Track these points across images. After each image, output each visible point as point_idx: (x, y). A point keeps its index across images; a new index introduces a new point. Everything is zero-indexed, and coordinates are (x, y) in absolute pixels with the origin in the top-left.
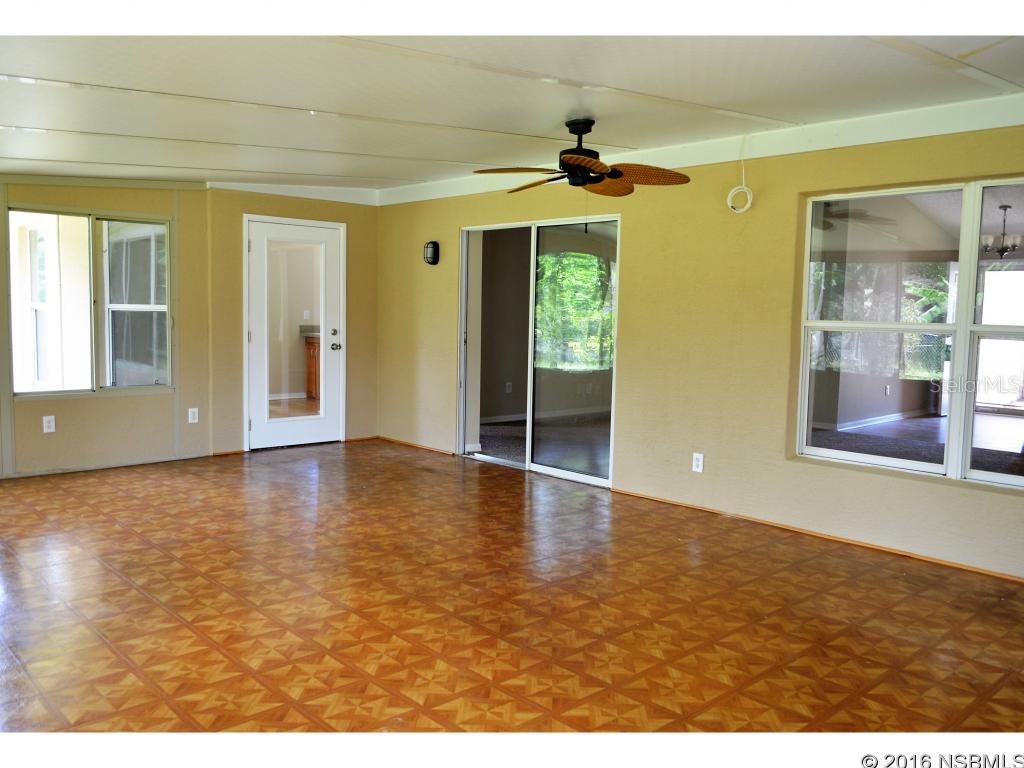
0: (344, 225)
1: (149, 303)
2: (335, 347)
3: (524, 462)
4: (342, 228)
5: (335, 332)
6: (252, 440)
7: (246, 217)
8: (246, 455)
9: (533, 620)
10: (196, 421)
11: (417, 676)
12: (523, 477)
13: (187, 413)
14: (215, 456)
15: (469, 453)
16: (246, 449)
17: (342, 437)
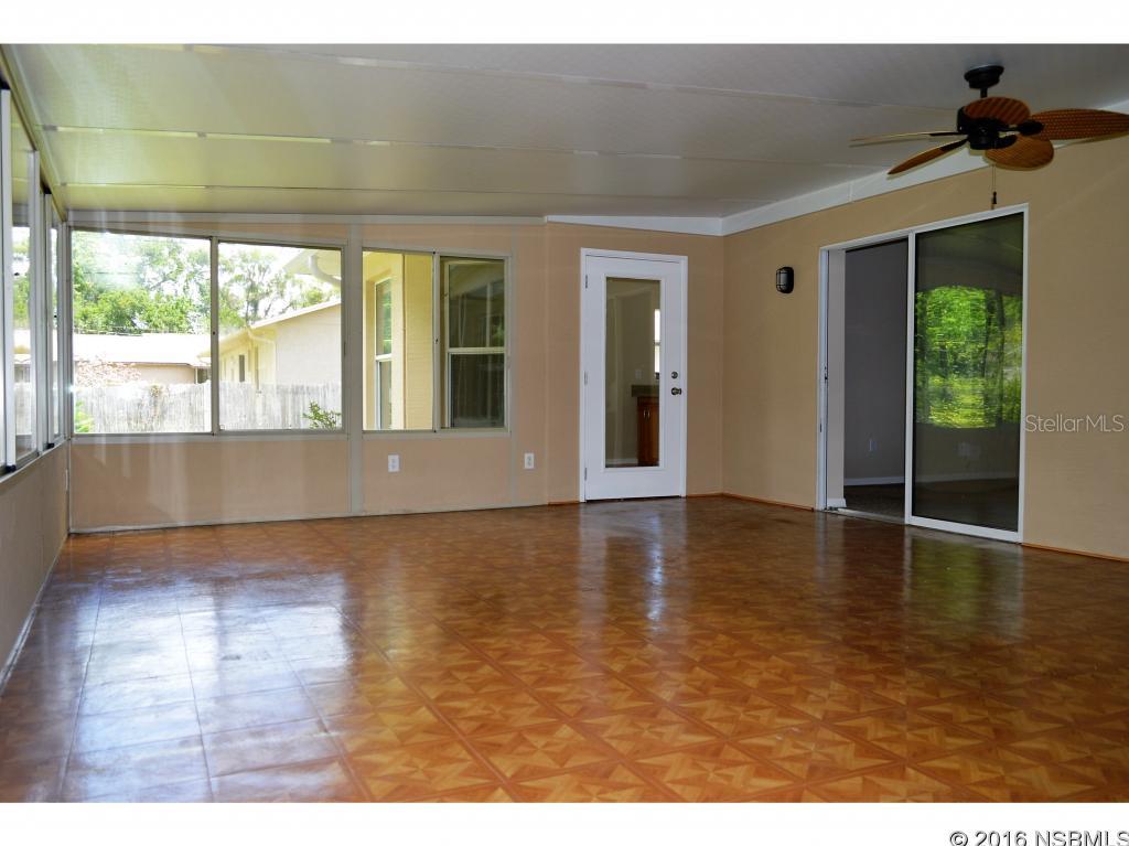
0: (686, 257)
1: (484, 346)
2: (676, 391)
3: (903, 516)
4: (683, 261)
5: (675, 375)
6: (587, 491)
7: (584, 251)
8: (582, 506)
9: (945, 654)
10: (532, 467)
11: (808, 693)
12: (903, 531)
13: (523, 457)
14: (550, 505)
15: (831, 508)
16: (582, 500)
17: (683, 493)
